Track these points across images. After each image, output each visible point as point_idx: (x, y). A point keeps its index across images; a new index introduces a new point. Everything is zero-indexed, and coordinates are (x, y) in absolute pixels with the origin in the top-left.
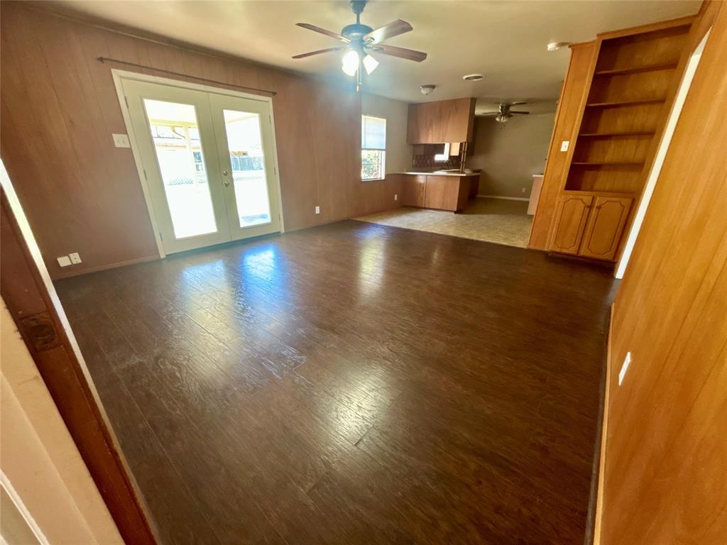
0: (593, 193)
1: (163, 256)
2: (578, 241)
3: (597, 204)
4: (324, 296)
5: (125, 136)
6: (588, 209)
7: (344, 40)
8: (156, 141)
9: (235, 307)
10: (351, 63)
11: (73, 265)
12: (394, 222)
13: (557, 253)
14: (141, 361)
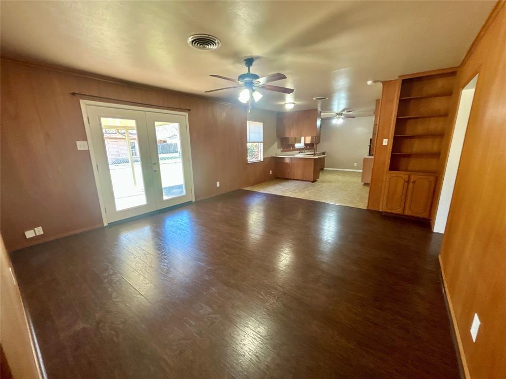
0: (409, 173)
1: (106, 224)
2: (403, 204)
3: (412, 179)
4: (228, 256)
5: (86, 142)
6: (407, 183)
7: (240, 83)
8: (105, 135)
9: (161, 268)
10: (244, 96)
11: (36, 236)
12: (271, 190)
13: (388, 213)
14: (85, 326)
